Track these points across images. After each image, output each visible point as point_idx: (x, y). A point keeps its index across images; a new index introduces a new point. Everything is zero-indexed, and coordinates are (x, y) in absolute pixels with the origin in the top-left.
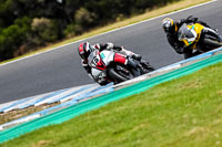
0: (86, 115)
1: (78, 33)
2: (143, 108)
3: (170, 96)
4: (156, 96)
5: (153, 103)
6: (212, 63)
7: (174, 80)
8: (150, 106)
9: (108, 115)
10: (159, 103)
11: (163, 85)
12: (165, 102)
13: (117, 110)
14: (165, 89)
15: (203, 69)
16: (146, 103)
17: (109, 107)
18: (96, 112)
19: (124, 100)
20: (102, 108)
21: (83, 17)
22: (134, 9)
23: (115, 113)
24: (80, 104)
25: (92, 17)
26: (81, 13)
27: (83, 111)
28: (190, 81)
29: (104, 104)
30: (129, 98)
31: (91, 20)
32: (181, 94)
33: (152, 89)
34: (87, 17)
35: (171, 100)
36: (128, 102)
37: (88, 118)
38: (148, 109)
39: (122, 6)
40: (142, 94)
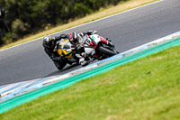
0: (22, 106)
1: (15, 40)
2: (67, 100)
3: (89, 91)
4: (77, 90)
5: (75, 96)
6: (123, 64)
7: (92, 78)
8: (73, 99)
9: (39, 107)
10: (80, 96)
11: (83, 81)
12: (85, 96)
13: (47, 102)
14: (84, 84)
15: (116, 69)
16: (70, 97)
17: (40, 100)
18: (29, 104)
19: (52, 94)
20: (35, 101)
21: (18, 27)
22: (59, 20)
23: (45, 105)
24: (17, 97)
25: (25, 27)
26: (17, 23)
27: (19, 103)
28: (105, 78)
29: (36, 97)
30: (56, 92)
31: (25, 29)
32: (97, 89)
33: (75, 85)
34: (22, 27)
35: (90, 94)
36: (55, 96)
37: (23, 109)
38: (71, 101)
39: (49, 17)
40: (67, 89)
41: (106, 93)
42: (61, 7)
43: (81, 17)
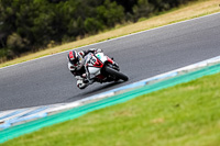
0: (20, 138)
1: (10, 58)
2: (76, 134)
3: (103, 124)
4: (89, 123)
5: (86, 130)
6: (146, 93)
7: (107, 108)
8: (84, 132)
9: (41, 140)
10: (92, 130)
11: (96, 112)
12: (99, 129)
13: (51, 134)
14: (98, 116)
15: (137, 99)
16: (79, 130)
17: (42, 132)
18: (30, 136)
19: (57, 126)
20: (37, 133)
21: (15, 42)
22: (65, 36)
23: (48, 138)
24: (14, 127)
25: (24, 42)
26: (14, 38)
27: (17, 135)
28: (123, 109)
29: (38, 128)
30: (63, 124)
31: (23, 45)
32: (114, 122)
33: (85, 116)
34: (19, 43)
35: (104, 127)
36: (62, 128)
37: (22, 141)
38: (81, 135)
39: (54, 32)
40: (76, 120)
41: (124, 128)
42: (68, 21)
43: (92, 34)
